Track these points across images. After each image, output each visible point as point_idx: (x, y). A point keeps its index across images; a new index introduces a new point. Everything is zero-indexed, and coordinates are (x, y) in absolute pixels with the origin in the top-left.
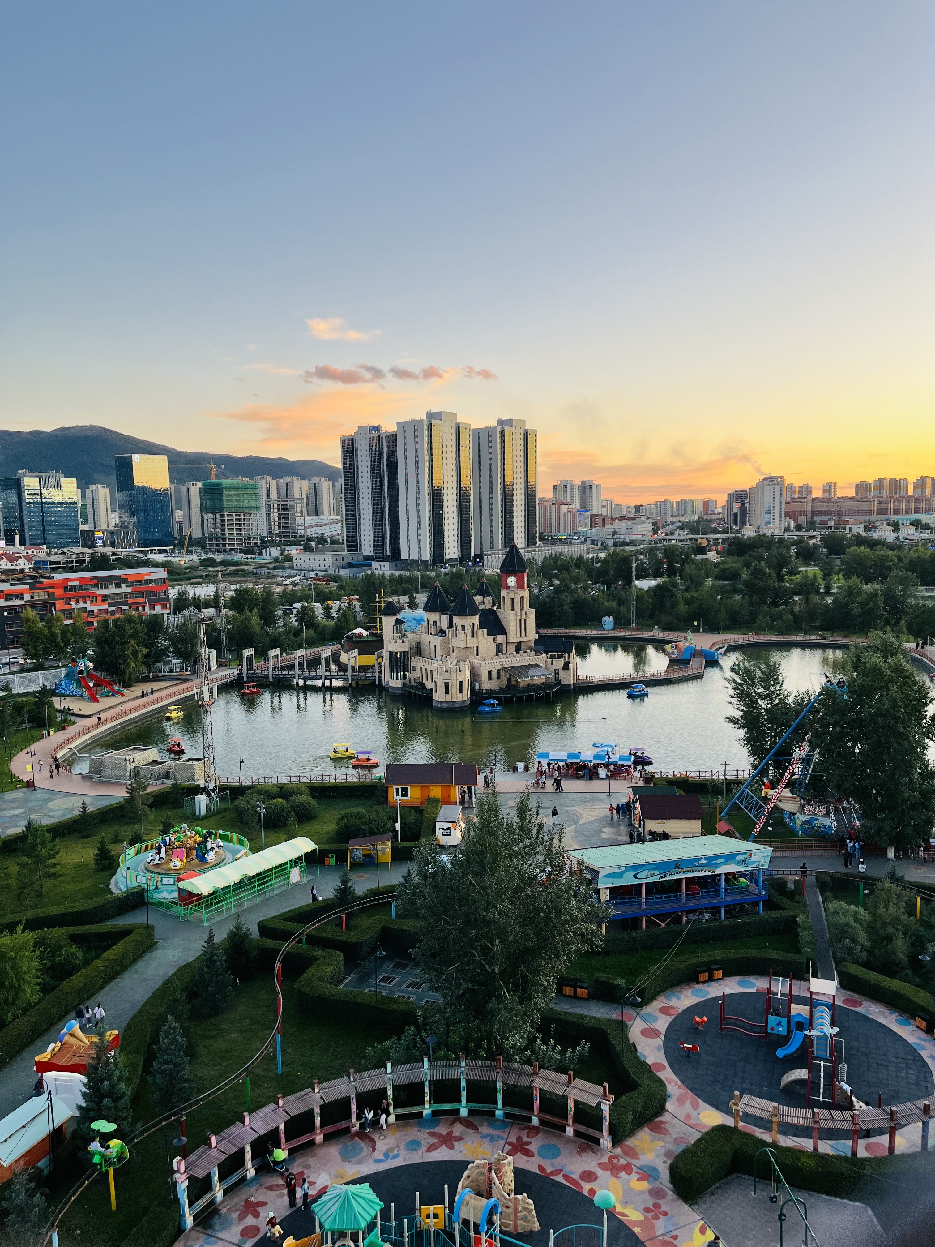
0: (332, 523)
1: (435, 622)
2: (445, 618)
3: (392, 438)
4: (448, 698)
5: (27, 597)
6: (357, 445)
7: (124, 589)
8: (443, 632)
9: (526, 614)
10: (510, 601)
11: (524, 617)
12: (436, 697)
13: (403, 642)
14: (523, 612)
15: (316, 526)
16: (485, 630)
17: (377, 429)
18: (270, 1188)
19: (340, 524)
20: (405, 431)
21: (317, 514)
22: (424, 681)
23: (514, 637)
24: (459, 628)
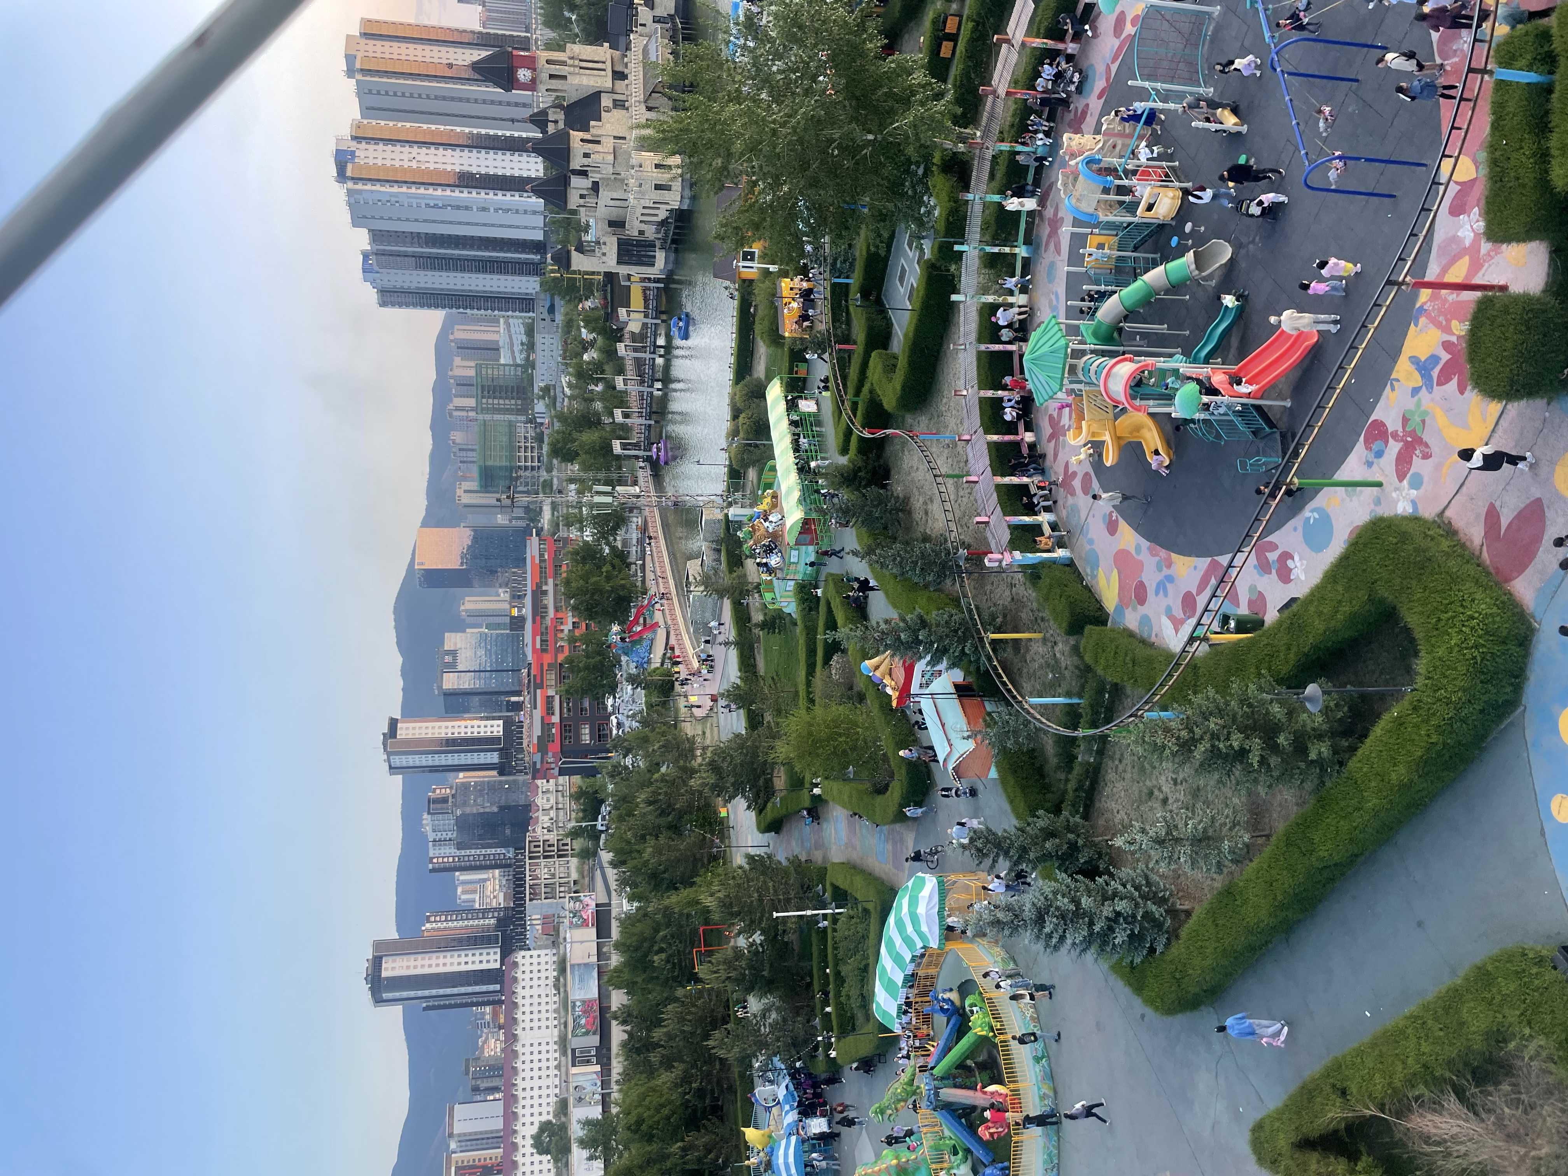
0: (509, 331)
1: (582, 196)
2: (575, 181)
3: (376, 236)
4: (677, 185)
5: (551, 692)
6: (389, 285)
7: (549, 587)
8: (595, 187)
9: (572, 58)
10: (553, 81)
11: (577, 62)
12: (676, 205)
13: (605, 244)
14: (570, 62)
15: (513, 352)
16: (592, 123)
17: (366, 256)
18: (1056, 455)
19: (511, 321)
20: (365, 217)
21: (498, 349)
22: (659, 219)
23: (605, 81)
24: (586, 161)
